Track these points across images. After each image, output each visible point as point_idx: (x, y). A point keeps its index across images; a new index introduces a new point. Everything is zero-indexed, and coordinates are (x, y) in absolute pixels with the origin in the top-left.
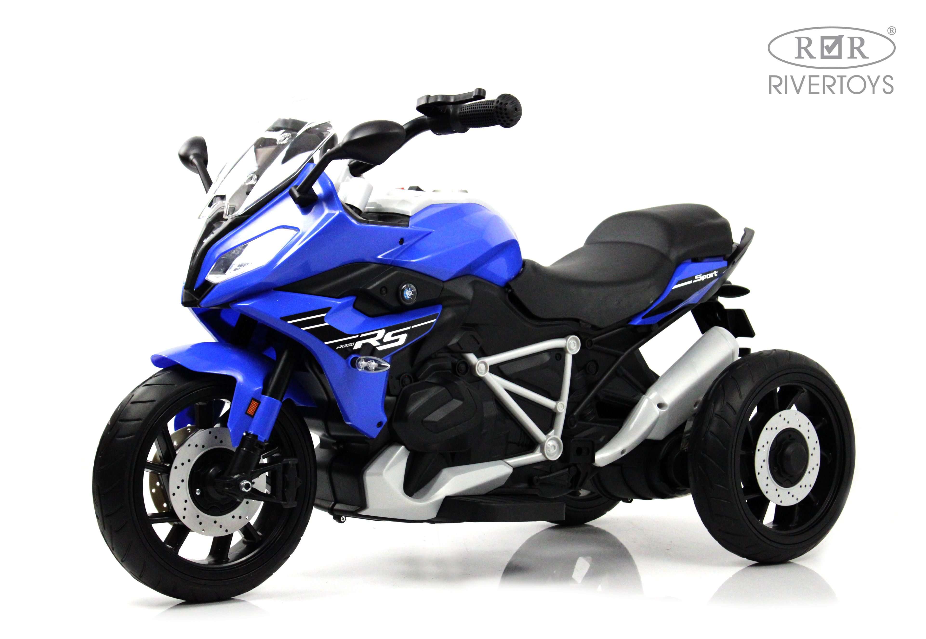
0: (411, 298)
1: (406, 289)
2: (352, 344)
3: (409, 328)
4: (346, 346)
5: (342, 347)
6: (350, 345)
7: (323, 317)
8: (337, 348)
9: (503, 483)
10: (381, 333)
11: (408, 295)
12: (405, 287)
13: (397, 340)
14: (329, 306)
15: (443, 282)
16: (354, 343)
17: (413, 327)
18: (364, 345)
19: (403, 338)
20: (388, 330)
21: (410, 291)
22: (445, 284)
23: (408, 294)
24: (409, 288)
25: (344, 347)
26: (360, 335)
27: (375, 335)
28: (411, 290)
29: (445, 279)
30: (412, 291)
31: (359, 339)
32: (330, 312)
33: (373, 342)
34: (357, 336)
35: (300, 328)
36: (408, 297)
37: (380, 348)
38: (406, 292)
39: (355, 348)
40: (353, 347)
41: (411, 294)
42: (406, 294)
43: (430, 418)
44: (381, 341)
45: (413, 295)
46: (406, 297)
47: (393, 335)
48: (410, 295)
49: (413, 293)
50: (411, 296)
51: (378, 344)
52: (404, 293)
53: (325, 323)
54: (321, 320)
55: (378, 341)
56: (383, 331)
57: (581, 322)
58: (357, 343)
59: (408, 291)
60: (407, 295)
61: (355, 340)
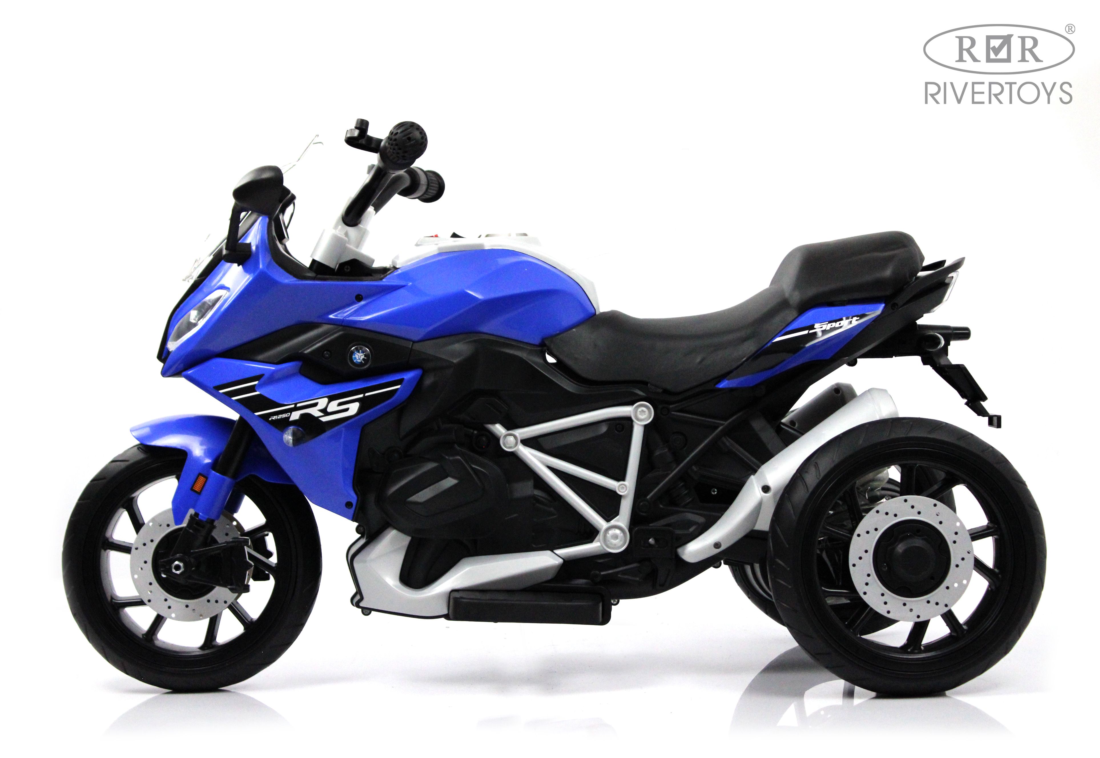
0: (363, 362)
1: (356, 352)
2: (288, 415)
3: (361, 396)
4: (280, 416)
5: (276, 418)
6: (285, 416)
7: (255, 385)
8: (270, 419)
9: (550, 577)
10: (322, 403)
11: (359, 359)
12: (354, 350)
13: (347, 410)
14: (263, 373)
15: (414, 342)
16: (289, 414)
17: (367, 394)
18: (302, 415)
19: (354, 408)
20: (331, 399)
21: (362, 354)
22: (416, 345)
23: (359, 357)
24: (360, 351)
25: (278, 418)
26: (296, 404)
27: (315, 405)
28: (363, 352)
29: (416, 338)
30: (365, 353)
31: (296, 409)
32: (262, 380)
33: (314, 412)
34: (293, 406)
35: (230, 398)
36: (359, 361)
37: (324, 419)
38: (356, 355)
39: (291, 419)
40: (289, 418)
41: (363, 357)
42: (355, 358)
43: (414, 498)
44: (325, 411)
45: (366, 358)
46: (357, 361)
47: (340, 404)
48: (361, 359)
49: (365, 356)
50: (363, 359)
51: (322, 414)
52: (353, 356)
53: (256, 391)
54: (252, 389)
55: (321, 411)
56: (326, 400)
57: (649, 385)
58: (294, 413)
59: (358, 354)
60: (357, 358)
61: (291, 411)
